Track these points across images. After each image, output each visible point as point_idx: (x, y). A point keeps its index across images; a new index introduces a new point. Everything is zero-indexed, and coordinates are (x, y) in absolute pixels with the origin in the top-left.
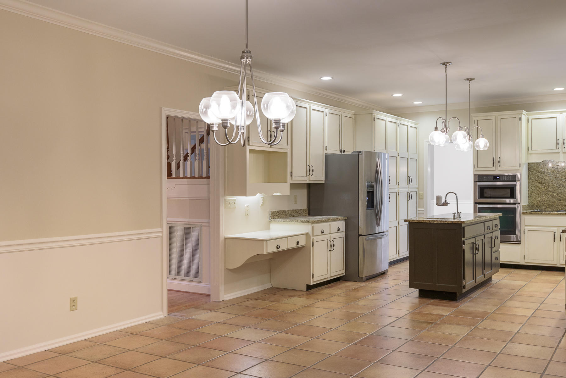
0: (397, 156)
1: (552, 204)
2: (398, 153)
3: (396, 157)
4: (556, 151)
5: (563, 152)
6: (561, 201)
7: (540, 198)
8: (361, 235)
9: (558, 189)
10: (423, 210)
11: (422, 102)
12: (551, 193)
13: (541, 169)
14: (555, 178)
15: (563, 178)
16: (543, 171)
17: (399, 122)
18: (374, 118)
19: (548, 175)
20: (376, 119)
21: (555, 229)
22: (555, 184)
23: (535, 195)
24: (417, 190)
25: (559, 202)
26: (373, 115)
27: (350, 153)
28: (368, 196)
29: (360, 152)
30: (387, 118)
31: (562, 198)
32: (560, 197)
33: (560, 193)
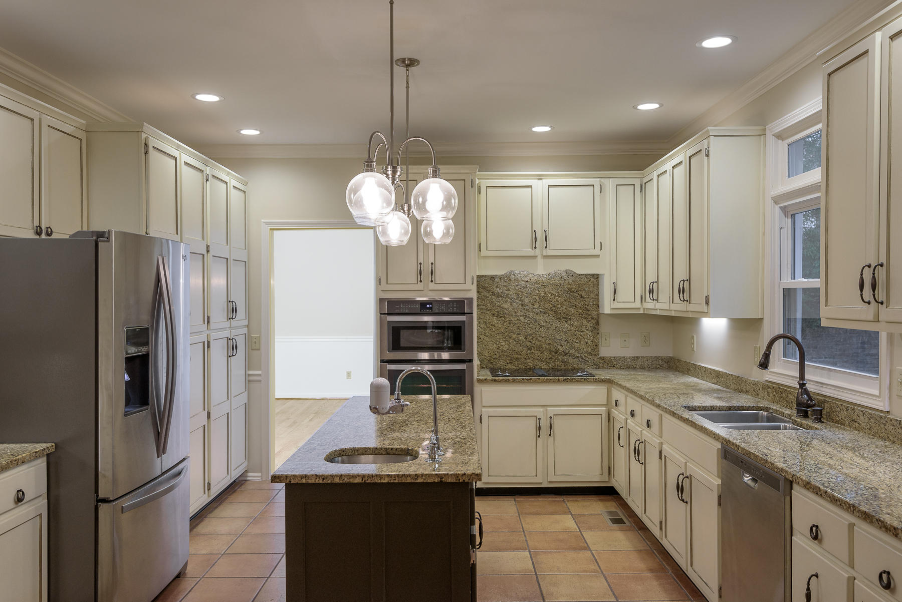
0: (205, 253)
1: (517, 356)
2: (208, 247)
3: (204, 255)
5: (544, 256)
6: (533, 351)
7: (495, 345)
8: (105, 501)
9: (527, 327)
10: (260, 375)
11: (262, 132)
12: (514, 336)
13: (497, 287)
14: (522, 305)
15: (535, 306)
16: (500, 291)
17: (208, 170)
18: (146, 144)
19: (509, 300)
20: (151, 148)
21: (538, 411)
22: (522, 318)
23: (487, 339)
24: (245, 330)
25: (529, 351)
26: (144, 136)
27: (67, 237)
28: (129, 371)
29: (101, 235)
30: (180, 154)
31: (534, 345)
32: (530, 342)
33: (530, 335)
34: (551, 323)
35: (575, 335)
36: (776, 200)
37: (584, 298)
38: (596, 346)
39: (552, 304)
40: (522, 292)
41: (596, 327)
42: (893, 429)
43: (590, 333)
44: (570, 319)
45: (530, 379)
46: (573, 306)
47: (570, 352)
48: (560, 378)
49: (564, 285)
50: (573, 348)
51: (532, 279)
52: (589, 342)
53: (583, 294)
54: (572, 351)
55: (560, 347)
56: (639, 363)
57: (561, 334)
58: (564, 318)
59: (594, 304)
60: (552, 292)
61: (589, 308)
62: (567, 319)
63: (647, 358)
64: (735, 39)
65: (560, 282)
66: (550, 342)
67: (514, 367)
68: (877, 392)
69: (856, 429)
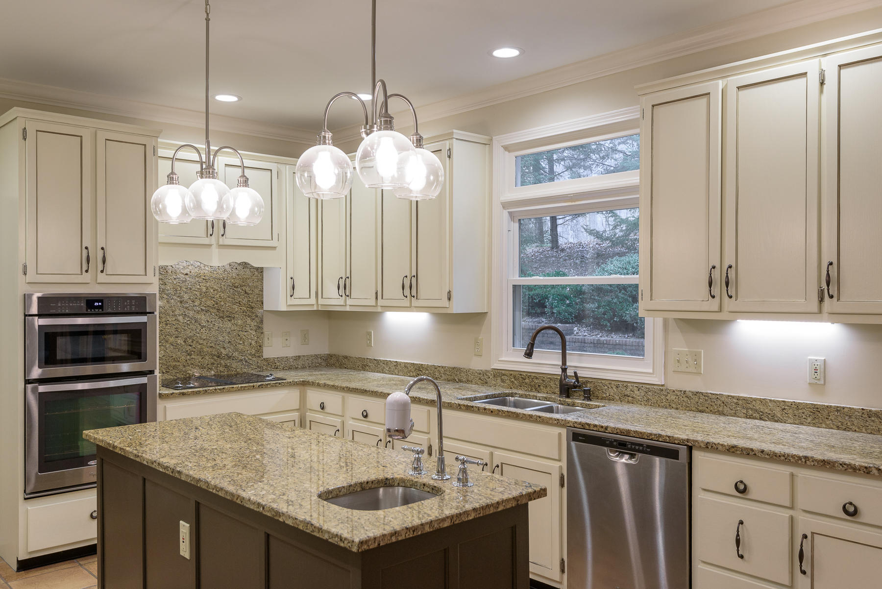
1: (174, 363)
4: (206, 241)
5: (220, 246)
6: (193, 356)
9: (186, 328)
12: (172, 339)
14: (181, 302)
15: (196, 304)
19: (165, 296)
22: (180, 318)
25: (188, 357)
31: (194, 350)
32: (190, 346)
33: (190, 337)
34: (213, 323)
35: (239, 336)
36: (505, 205)
37: (248, 294)
38: (260, 346)
39: (214, 301)
40: (181, 287)
41: (260, 325)
42: (676, 398)
43: (254, 333)
44: (234, 318)
45: (223, 389)
46: (237, 303)
47: (234, 355)
48: (255, 384)
49: (227, 280)
50: (237, 350)
51: (192, 271)
52: (253, 343)
53: (247, 289)
54: (236, 354)
55: (222, 350)
56: (300, 363)
57: (224, 334)
58: (227, 317)
59: (258, 301)
60: (215, 287)
61: (253, 305)
62: (230, 318)
63: (308, 357)
64: (522, 52)
65: (224, 275)
66: (213, 345)
67: (172, 377)
68: (651, 371)
69: (628, 402)
